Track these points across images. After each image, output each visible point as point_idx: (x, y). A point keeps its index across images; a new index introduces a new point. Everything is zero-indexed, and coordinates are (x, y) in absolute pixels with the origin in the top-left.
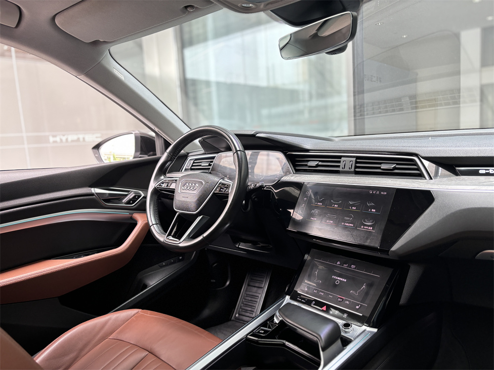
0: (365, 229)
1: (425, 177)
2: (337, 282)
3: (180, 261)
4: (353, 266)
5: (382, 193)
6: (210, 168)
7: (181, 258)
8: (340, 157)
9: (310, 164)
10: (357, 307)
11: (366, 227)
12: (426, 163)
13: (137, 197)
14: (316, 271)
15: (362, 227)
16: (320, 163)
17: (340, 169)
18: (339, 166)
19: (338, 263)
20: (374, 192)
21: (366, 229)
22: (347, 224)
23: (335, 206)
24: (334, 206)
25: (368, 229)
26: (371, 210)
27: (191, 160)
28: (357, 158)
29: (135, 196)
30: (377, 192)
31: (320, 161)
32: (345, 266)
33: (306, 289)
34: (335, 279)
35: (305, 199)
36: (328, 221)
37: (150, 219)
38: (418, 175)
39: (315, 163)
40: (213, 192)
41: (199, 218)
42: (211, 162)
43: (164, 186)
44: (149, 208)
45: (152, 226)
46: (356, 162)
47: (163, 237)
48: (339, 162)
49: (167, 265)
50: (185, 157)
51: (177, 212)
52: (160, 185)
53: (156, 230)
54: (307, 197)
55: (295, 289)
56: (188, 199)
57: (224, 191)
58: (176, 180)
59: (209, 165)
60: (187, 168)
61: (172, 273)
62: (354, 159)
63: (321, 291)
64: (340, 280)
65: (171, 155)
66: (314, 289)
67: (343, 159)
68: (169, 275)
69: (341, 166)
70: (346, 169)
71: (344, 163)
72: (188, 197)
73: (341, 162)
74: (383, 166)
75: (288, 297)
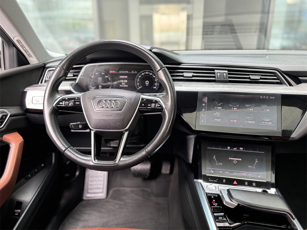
0: (265, 124)
1: (286, 84)
2: (235, 162)
3: (43, 168)
4: (241, 149)
5: (271, 98)
6: (76, 79)
7: (43, 165)
8: (214, 70)
9: (186, 74)
10: (259, 176)
11: (266, 123)
12: (286, 76)
13: (4, 117)
14: (213, 156)
15: (263, 123)
16: (195, 74)
17: (217, 79)
18: (214, 77)
19: (229, 148)
20: (264, 97)
21: (267, 124)
22: (250, 122)
23: (234, 109)
25: (268, 124)
26: (266, 110)
27: (49, 71)
28: (229, 70)
29: (3, 116)
30: (266, 97)
31: (193, 72)
32: (235, 149)
33: (212, 172)
34: (232, 160)
35: (204, 105)
36: (232, 121)
37: (60, 143)
38: (281, 83)
39: (191, 75)
40: (138, 108)
41: (126, 134)
42: (75, 72)
43: (64, 105)
44: (53, 132)
45: (65, 150)
46: (229, 74)
47: (89, 160)
48: (214, 73)
49: (32, 176)
50: (42, 69)
51: (93, 130)
52: (58, 103)
53: (73, 154)
54: (205, 103)
55: (203, 173)
56: (111, 118)
57: (154, 106)
58: (79, 98)
59: (74, 76)
60: (47, 79)
61: (43, 181)
62: (227, 71)
63: (225, 171)
64: (236, 160)
65: (63, 69)
66: (219, 170)
67: (216, 71)
68: (41, 184)
69: (216, 77)
70: (222, 79)
71: (219, 74)
72: (111, 115)
73: (216, 73)
74: (252, 77)
75: (200, 181)
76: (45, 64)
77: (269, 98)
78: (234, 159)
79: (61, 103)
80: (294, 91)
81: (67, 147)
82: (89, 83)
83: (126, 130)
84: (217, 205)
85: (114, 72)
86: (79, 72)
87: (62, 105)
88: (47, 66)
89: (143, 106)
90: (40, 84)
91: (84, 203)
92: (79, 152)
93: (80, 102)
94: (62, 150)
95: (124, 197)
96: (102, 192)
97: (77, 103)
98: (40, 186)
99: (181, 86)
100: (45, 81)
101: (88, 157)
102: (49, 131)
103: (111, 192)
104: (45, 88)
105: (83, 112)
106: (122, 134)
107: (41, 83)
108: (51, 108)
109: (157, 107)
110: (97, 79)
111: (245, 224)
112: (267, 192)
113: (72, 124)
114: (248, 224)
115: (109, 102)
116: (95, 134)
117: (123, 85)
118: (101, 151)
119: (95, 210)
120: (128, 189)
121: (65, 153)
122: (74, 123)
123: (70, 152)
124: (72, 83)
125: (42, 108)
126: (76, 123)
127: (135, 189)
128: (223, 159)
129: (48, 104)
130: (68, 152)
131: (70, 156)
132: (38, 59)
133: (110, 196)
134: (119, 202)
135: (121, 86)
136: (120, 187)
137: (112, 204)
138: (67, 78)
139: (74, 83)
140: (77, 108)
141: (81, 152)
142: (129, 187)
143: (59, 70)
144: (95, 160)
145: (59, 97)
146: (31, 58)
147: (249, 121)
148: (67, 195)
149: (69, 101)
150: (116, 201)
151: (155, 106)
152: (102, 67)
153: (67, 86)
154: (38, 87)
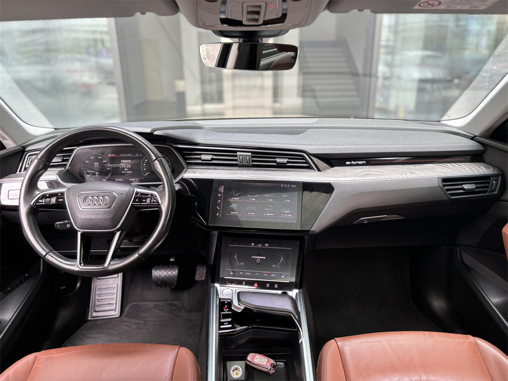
1: (314, 169)
2: (258, 261)
3: (27, 278)
4: (267, 245)
5: (292, 186)
6: (66, 164)
7: (27, 275)
8: (236, 152)
9: (203, 157)
10: (283, 277)
11: (285, 215)
12: (315, 159)
14: (234, 255)
15: (283, 215)
16: (214, 157)
17: (238, 163)
18: (236, 160)
19: (253, 244)
20: (285, 186)
24: (252, 200)
25: (288, 216)
26: (286, 201)
27: (31, 155)
28: (252, 153)
30: (287, 185)
31: (213, 155)
32: (260, 246)
33: (232, 273)
34: (255, 258)
35: (219, 195)
36: (249, 213)
37: (40, 247)
38: (309, 168)
39: (209, 157)
40: (132, 204)
41: (118, 234)
42: (64, 156)
43: (45, 202)
44: (31, 235)
45: (46, 255)
46: (253, 157)
47: (74, 265)
48: (236, 156)
49: (13, 289)
50: (20, 153)
51: (79, 231)
52: (37, 201)
53: (56, 259)
54: (221, 193)
55: (221, 276)
56: (99, 217)
57: (149, 201)
58: (62, 194)
59: (63, 161)
60: (27, 166)
61: (27, 295)
62: (250, 154)
63: (246, 272)
64: (260, 259)
65: (42, 161)
66: (240, 272)
67: (238, 153)
68: (24, 299)
69: (239, 160)
70: (245, 163)
71: (241, 157)
72: (99, 214)
73: (238, 156)
74: (278, 160)
75: (217, 285)
76: (24, 148)
77: (290, 186)
78: (258, 257)
79: (40, 201)
80: (317, 178)
81: (48, 251)
82: (83, 170)
83: (118, 230)
84: (228, 311)
85: (113, 155)
86: (70, 156)
87: (42, 202)
88: (27, 149)
89: (137, 202)
90: (18, 172)
91: (89, 324)
92: (63, 257)
93: (64, 198)
94: (42, 255)
95: (144, 315)
96: (115, 310)
97: (60, 200)
98: (23, 301)
99: (194, 172)
100: (25, 169)
101: (73, 261)
102: (26, 233)
103: (127, 309)
104: (22, 178)
105: (67, 209)
106: (113, 234)
107: (20, 171)
108: (27, 207)
109: (154, 202)
110: (93, 165)
111: (250, 329)
112: (286, 293)
113: (57, 223)
114: (252, 328)
115: (102, 198)
116: (82, 235)
117: (126, 171)
118: (91, 254)
119: (102, 333)
120: (151, 304)
121: (46, 258)
122: (60, 222)
123: (52, 257)
124: (61, 171)
125: (18, 204)
126: (63, 222)
127: (161, 303)
128: (246, 257)
129: (24, 202)
130: (49, 256)
131: (52, 262)
132: (15, 142)
133: (125, 314)
134: (138, 321)
135: (123, 172)
136: (139, 301)
137: (128, 324)
138: (51, 164)
139: (63, 170)
140: (61, 206)
141: (65, 256)
142: (152, 301)
143: (37, 162)
144: (80, 264)
145: (38, 194)
146: (6, 141)
147: (268, 213)
148: (64, 315)
149: (50, 198)
150: (132, 320)
151: (151, 201)
152: (99, 150)
153: (53, 175)
154: (16, 177)
